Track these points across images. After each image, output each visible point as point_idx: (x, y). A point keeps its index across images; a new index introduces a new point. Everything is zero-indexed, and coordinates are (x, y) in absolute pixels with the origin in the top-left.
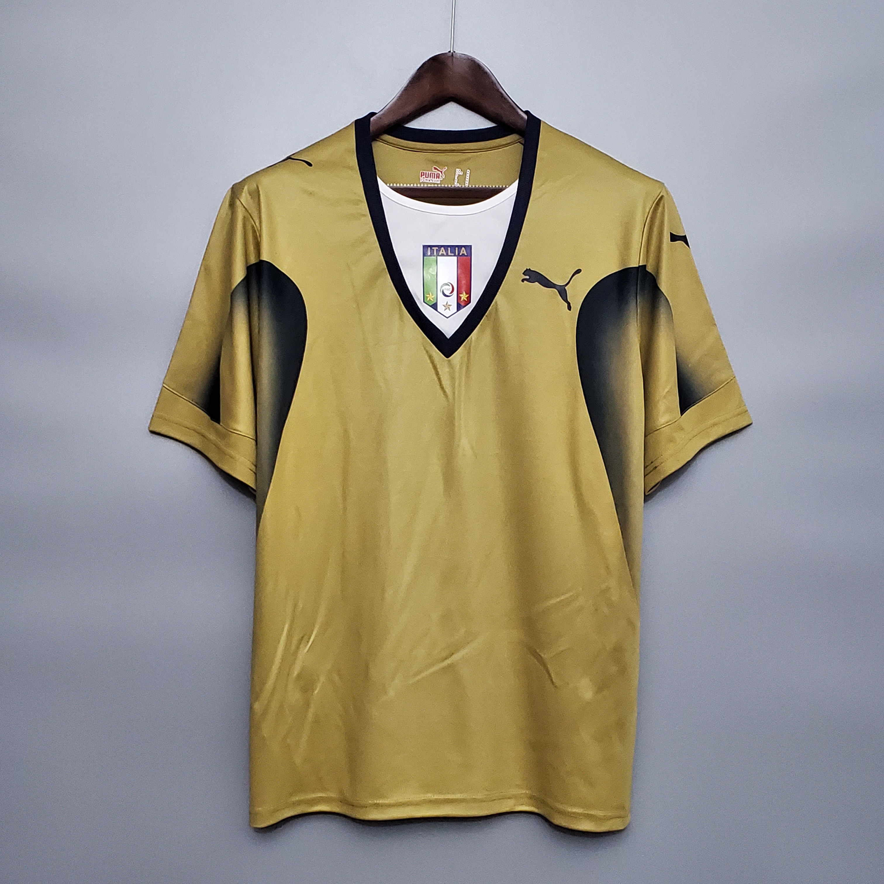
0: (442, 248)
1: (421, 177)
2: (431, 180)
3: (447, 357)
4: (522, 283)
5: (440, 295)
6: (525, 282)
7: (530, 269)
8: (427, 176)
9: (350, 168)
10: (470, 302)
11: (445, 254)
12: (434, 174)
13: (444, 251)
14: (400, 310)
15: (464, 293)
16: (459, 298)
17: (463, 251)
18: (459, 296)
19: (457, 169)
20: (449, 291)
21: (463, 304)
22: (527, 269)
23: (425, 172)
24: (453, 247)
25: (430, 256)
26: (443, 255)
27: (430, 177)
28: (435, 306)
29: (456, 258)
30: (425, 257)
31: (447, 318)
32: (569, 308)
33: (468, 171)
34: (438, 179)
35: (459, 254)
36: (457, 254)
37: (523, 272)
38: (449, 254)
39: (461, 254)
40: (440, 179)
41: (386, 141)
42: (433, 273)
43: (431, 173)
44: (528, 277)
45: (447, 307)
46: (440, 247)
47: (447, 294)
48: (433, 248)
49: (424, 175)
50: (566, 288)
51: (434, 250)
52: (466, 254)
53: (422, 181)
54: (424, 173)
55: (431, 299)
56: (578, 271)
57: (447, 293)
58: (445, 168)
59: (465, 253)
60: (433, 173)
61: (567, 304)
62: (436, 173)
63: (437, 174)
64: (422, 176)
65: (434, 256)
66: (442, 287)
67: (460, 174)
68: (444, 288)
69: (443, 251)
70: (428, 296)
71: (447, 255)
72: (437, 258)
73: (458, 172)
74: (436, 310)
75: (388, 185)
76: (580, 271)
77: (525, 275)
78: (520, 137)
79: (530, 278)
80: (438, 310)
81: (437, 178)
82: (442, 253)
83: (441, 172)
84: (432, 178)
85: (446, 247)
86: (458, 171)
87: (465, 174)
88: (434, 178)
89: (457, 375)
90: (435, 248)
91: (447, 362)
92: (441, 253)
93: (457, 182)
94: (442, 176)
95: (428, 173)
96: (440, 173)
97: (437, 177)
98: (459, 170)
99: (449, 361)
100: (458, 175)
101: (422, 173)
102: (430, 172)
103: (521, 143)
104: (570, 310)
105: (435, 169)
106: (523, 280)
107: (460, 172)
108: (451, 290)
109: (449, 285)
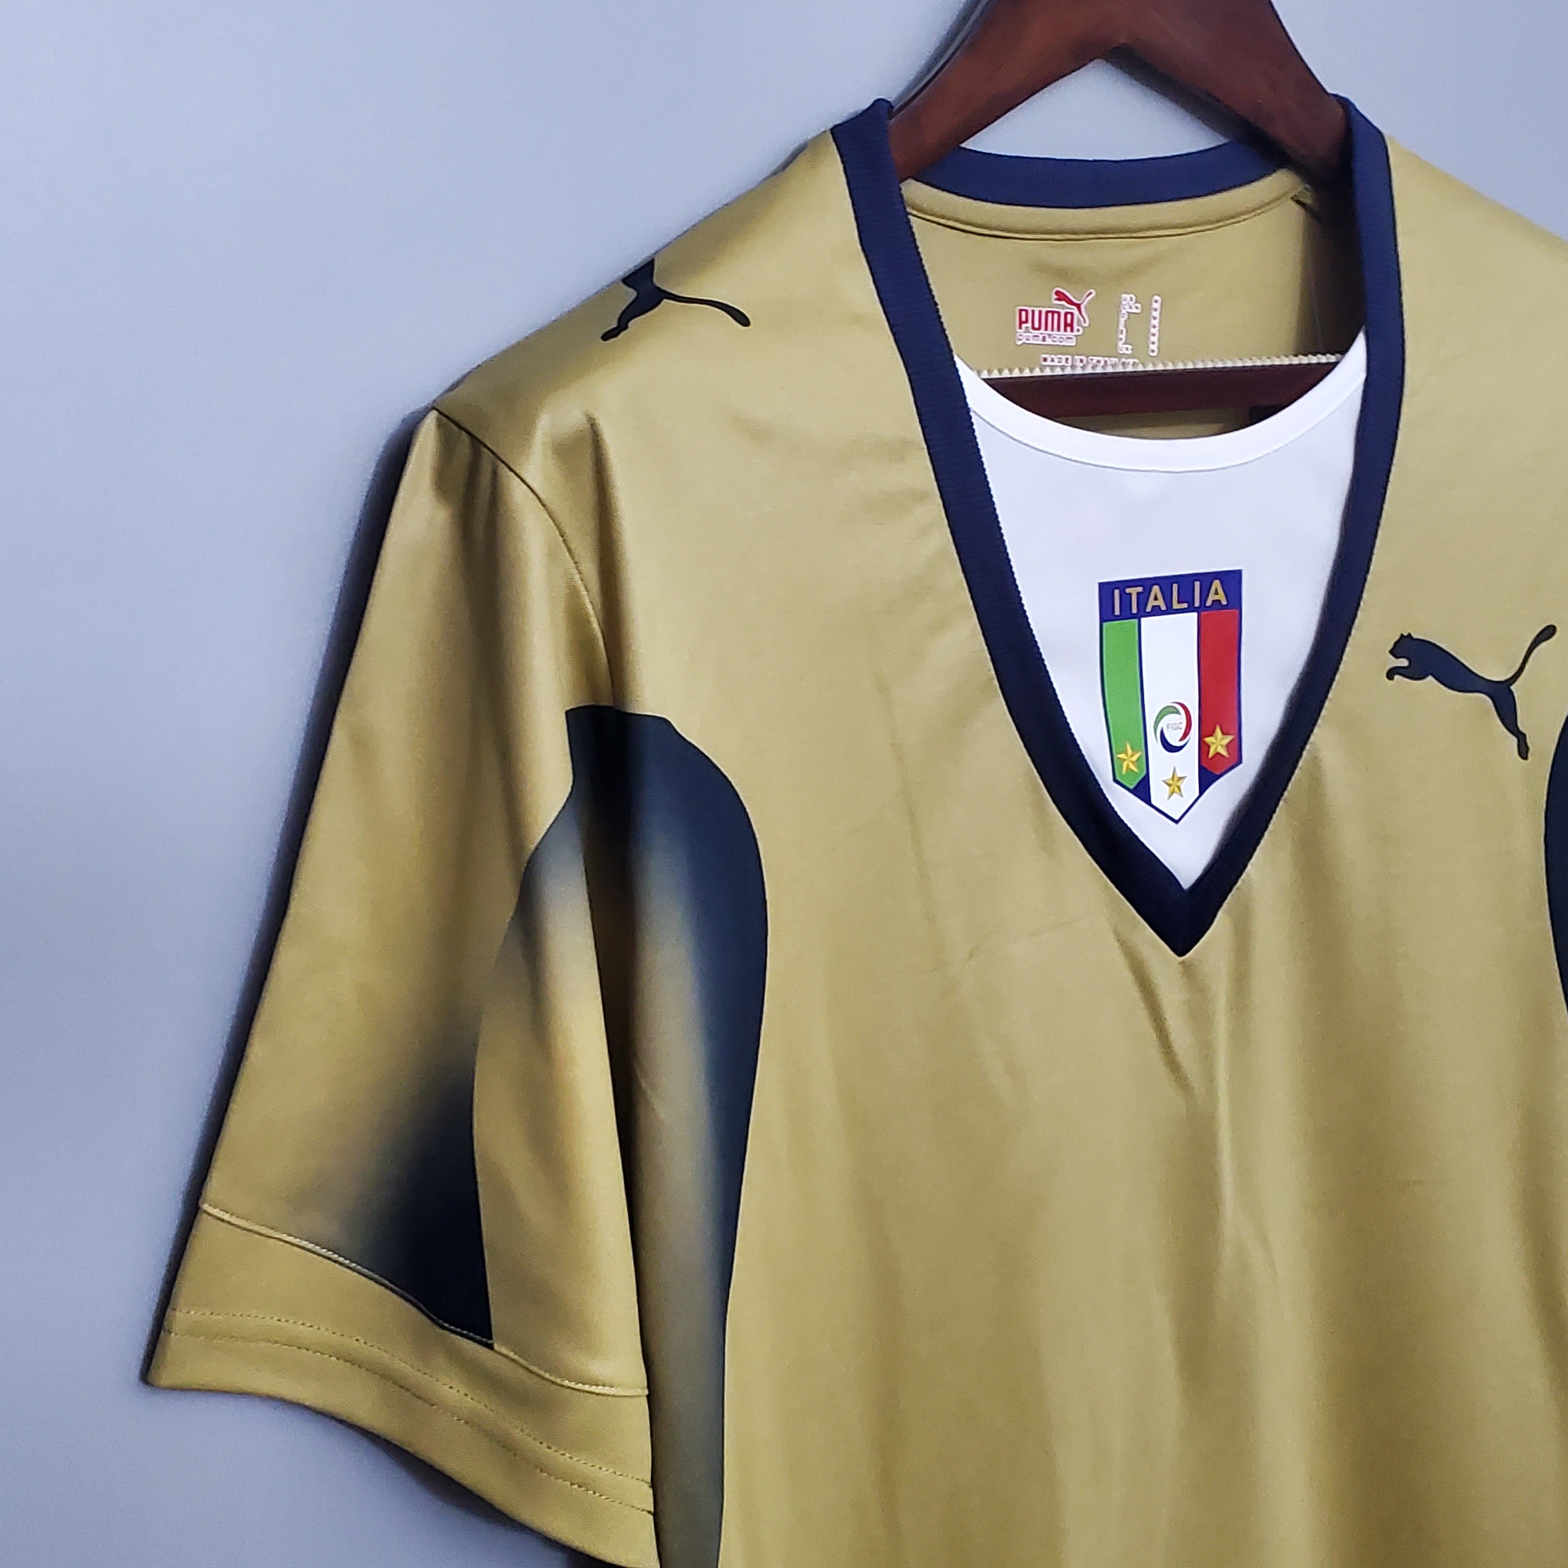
0: (1155, 589)
1: (1020, 327)
2: (1049, 335)
3: (1183, 956)
4: (1391, 682)
5: (1155, 749)
6: (1397, 677)
7: (1409, 635)
8: (1036, 326)
10: (1240, 761)
11: (1163, 608)
12: (1056, 316)
13: (1159, 596)
16: (1203, 748)
17: (1217, 592)
18: (1205, 743)
19: (1124, 296)
20: (1179, 730)
21: (1214, 767)
22: (1402, 636)
23: (1030, 309)
24: (1185, 581)
25: (1122, 617)
26: (1156, 612)
27: (1046, 329)
28: (1142, 790)
29: (1195, 615)
30: (1105, 624)
31: (1176, 822)
32: (1523, 751)
33: (1156, 301)
34: (1069, 333)
35: (1203, 599)
36: (1197, 604)
37: (1390, 646)
38: (1176, 606)
39: (1209, 603)
40: (1075, 333)
43: (1047, 313)
44: (1404, 662)
45: (1174, 784)
46: (1146, 584)
47: (1175, 742)
48: (1128, 590)
49: (1026, 322)
50: (1513, 688)
51: (1130, 594)
52: (1224, 602)
53: (1024, 340)
54: (1027, 312)
55: (1132, 765)
56: (1548, 632)
58: (1090, 294)
59: (1221, 597)
60: (1053, 312)
62: (1063, 312)
63: (1066, 314)
64: (1021, 323)
65: (1131, 616)
66: (1158, 719)
67: (1133, 310)
68: (1163, 724)
69: (1156, 599)
70: (1122, 756)
71: (1170, 611)
72: (1139, 622)
73: (1128, 303)
74: (1148, 801)
76: (1551, 629)
77: (1397, 657)
78: (1297, 180)
79: (1410, 663)
80: (1153, 802)
81: (1065, 330)
82: (1156, 604)
83: (1079, 308)
84: (1052, 330)
85: (1165, 583)
86: (1129, 299)
87: (1147, 309)
88: (1059, 329)
90: (1134, 591)
91: (1180, 968)
92: (1151, 603)
93: (1123, 341)
94: (1081, 318)
95: (1040, 312)
96: (1075, 310)
97: (1066, 325)
98: (1131, 299)
99: (1189, 966)
100: (1126, 317)
101: (1021, 311)
102: (1044, 310)
103: (1299, 202)
104: (1524, 756)
105: (1061, 296)
106: (1391, 674)
107: (1134, 307)
108: (1184, 725)
109: (1175, 711)
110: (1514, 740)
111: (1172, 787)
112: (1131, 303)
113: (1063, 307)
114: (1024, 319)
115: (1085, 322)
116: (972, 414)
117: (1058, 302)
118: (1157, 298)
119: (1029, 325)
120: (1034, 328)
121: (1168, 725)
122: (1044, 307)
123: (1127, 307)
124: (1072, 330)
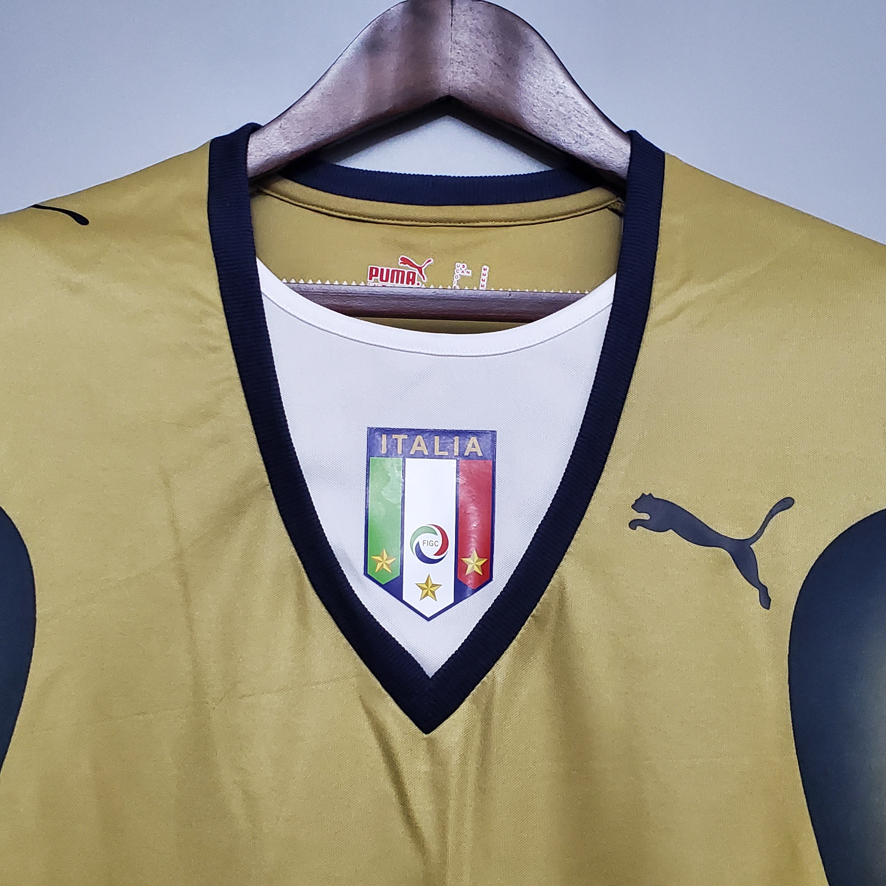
0: (419, 438)
1: (371, 279)
3: (427, 732)
5: (410, 558)
6: (638, 528)
7: (650, 495)
8: (384, 279)
9: (189, 236)
10: (491, 580)
12: (401, 273)
13: (423, 444)
14: (301, 597)
15: (475, 554)
16: (460, 567)
17: (474, 446)
18: (462, 562)
19: (457, 264)
20: (434, 547)
21: (470, 583)
22: (643, 495)
23: (380, 269)
24: (446, 434)
25: (387, 456)
26: (419, 455)
27: (392, 281)
28: (394, 588)
29: (453, 463)
30: (372, 460)
31: (428, 619)
32: (766, 602)
34: (411, 285)
35: (462, 450)
36: (456, 452)
37: (632, 502)
38: (437, 453)
39: (466, 454)
41: (286, 196)
42: (393, 500)
43: (393, 271)
44: (646, 517)
45: (429, 589)
46: (413, 433)
47: (430, 555)
48: (395, 436)
49: (376, 275)
50: (753, 546)
51: (396, 440)
52: (480, 455)
54: (377, 270)
55: (385, 567)
56: (786, 503)
57: (430, 552)
58: (430, 261)
59: (478, 451)
60: (398, 272)
61: (757, 592)
62: (406, 271)
63: (409, 273)
64: (372, 276)
65: (397, 455)
66: (415, 535)
67: (465, 274)
68: (420, 539)
69: (419, 445)
70: (378, 558)
71: (432, 456)
72: (404, 461)
74: (399, 597)
75: (285, 281)
76: (789, 501)
77: (639, 511)
78: (611, 195)
79: (652, 518)
80: (405, 599)
81: (408, 283)
82: (419, 449)
83: (420, 269)
84: (397, 282)
85: (429, 434)
87: (477, 273)
88: (402, 282)
89: (453, 782)
90: (401, 438)
91: (424, 743)
92: (415, 447)
94: (421, 277)
95: (388, 271)
96: (417, 272)
97: (409, 280)
99: (431, 743)
101: (372, 269)
102: (391, 270)
103: (613, 210)
104: (767, 607)
105: (405, 261)
106: (633, 524)
107: (465, 272)
108: (440, 544)
109: (434, 532)
110: (756, 592)
111: (425, 591)
112: (463, 269)
113: (407, 268)
114: (374, 274)
115: (424, 279)
116: (263, 298)
117: (402, 265)
118: (485, 267)
119: (379, 277)
120: (381, 280)
121: (424, 541)
122: (391, 267)
123: (460, 272)
124: (413, 284)
